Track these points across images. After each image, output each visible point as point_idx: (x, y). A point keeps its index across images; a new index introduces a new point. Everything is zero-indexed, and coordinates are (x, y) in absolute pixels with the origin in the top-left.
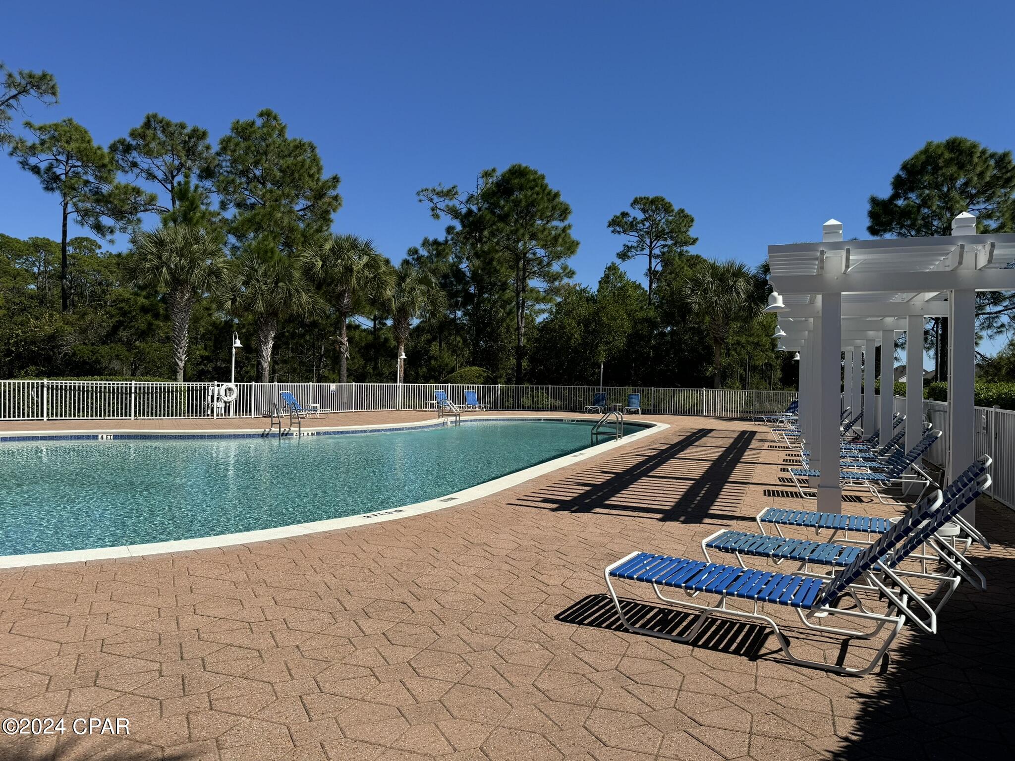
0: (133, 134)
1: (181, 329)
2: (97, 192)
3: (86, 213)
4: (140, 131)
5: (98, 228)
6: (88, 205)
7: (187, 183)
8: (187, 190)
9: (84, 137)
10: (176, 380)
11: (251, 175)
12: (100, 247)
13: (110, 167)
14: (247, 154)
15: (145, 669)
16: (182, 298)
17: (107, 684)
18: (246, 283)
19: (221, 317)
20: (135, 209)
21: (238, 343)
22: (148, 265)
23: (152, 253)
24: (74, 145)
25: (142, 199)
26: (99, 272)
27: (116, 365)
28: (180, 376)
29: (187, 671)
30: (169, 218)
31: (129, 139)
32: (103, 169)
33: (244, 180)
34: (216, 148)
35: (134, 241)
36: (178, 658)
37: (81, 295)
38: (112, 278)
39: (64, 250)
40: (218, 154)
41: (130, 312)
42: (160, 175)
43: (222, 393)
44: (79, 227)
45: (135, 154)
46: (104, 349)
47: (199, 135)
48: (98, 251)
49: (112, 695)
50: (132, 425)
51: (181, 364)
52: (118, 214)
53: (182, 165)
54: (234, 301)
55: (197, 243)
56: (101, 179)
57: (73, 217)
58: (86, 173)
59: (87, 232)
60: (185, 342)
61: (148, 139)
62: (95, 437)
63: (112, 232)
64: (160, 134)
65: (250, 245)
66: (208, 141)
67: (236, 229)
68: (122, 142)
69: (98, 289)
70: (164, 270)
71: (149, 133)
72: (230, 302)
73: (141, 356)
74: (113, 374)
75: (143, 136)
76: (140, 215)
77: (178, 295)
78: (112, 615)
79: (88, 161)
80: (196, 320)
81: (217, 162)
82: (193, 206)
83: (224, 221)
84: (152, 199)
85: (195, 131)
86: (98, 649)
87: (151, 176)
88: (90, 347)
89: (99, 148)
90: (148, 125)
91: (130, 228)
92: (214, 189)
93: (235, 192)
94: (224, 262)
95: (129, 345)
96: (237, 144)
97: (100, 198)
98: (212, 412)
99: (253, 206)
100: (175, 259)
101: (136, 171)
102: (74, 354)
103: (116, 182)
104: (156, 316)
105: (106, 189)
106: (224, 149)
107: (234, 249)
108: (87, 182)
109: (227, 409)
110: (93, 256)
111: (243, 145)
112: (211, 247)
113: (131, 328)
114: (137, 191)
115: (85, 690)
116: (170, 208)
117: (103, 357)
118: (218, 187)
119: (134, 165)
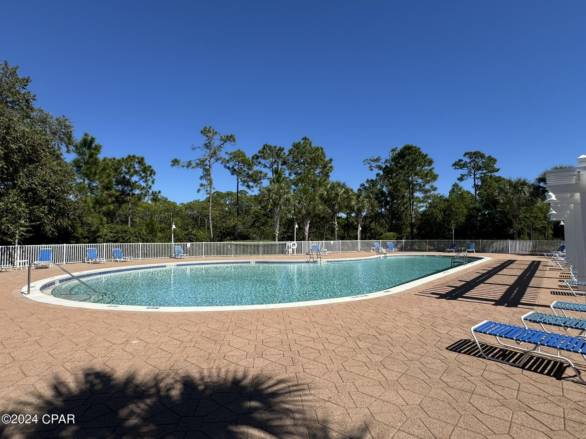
0: (259, 152)
1: (277, 222)
2: (248, 174)
3: (244, 182)
4: (262, 151)
5: (248, 187)
6: (245, 179)
7: (278, 168)
8: (278, 170)
9: (244, 156)
10: (275, 241)
11: (299, 162)
12: (248, 193)
13: (252, 164)
14: (298, 154)
15: (278, 353)
16: (277, 210)
17: (266, 357)
18: (299, 203)
19: (290, 216)
20: (260, 179)
21: (297, 226)
22: (265, 199)
23: (266, 194)
24: (240, 158)
25: (262, 175)
26: (248, 202)
27: (254, 235)
28: (277, 239)
29: (293, 356)
30: (272, 181)
31: (258, 154)
32: (250, 166)
33: (297, 164)
34: (287, 153)
35: (260, 190)
36: (289, 350)
37: (242, 210)
38: (252, 204)
39: (238, 195)
40: (288, 156)
41: (259, 216)
42: (268, 165)
43: (291, 245)
44: (242, 186)
45: (260, 159)
46: (251, 230)
47: (281, 149)
48: (247, 194)
49: (268, 362)
50: (261, 258)
51: (277, 235)
52: (255, 181)
53: (275, 161)
54: (295, 210)
55: (282, 189)
56: (249, 169)
57: (240, 183)
58: (244, 168)
59: (244, 188)
60: (278, 226)
61: (264, 153)
62: (249, 262)
63: (253, 187)
64: (268, 151)
65: (300, 188)
66: (284, 151)
67: (295, 183)
68: (256, 155)
69: (248, 208)
70: (271, 200)
71: (265, 151)
72: (293, 211)
73: (263, 232)
74: (254, 239)
75: (263, 152)
76: (262, 181)
77: (276, 209)
78: (264, 331)
79: (245, 163)
80: (281, 218)
81: (287, 159)
82: (280, 176)
83: (290, 180)
84: (266, 174)
85: (280, 148)
86: (261, 344)
87: (265, 166)
88: (246, 230)
89: (248, 158)
90: (264, 148)
91: (258, 186)
92: (286, 169)
93: (294, 169)
94: (291, 196)
95: (258, 227)
96: (294, 151)
97: (249, 176)
98: (288, 253)
99: (300, 173)
100: (274, 196)
101: (260, 165)
102: (241, 232)
103: (254, 170)
104: (268, 217)
105: (251, 172)
106: (290, 153)
107: (294, 190)
108: (245, 171)
109: (293, 252)
110: (246, 196)
111: (296, 151)
112: (286, 190)
113: (259, 222)
114: (261, 172)
115: (259, 359)
116: (272, 177)
117: (250, 233)
118: (288, 168)
119: (260, 163)
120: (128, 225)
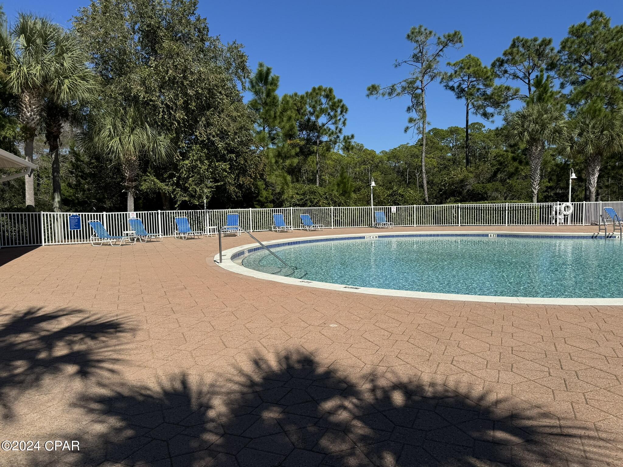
0: (505, 54)
1: (536, 170)
2: (484, 94)
3: (478, 108)
4: (510, 51)
5: (485, 115)
6: (480, 103)
7: (542, 76)
8: (541, 80)
9: (478, 64)
10: (532, 201)
11: (582, 61)
12: (484, 127)
13: (491, 77)
14: (580, 47)
15: (539, 369)
16: (536, 150)
17: (518, 372)
18: (580, 135)
19: (560, 159)
20: (506, 99)
21: (574, 176)
22: (516, 132)
23: (518, 124)
24: (471, 70)
25: (510, 93)
26: (484, 141)
27: (495, 194)
28: (535, 199)
29: (566, 377)
30: (530, 102)
31: (502, 57)
32: (487, 80)
33: (577, 65)
34: (558, 48)
35: (505, 119)
36: (559, 367)
37: (474, 156)
38: (491, 144)
39: (467, 131)
40: (559, 52)
41: (504, 162)
42: (521, 75)
43: (563, 209)
44: (475, 116)
45: (506, 65)
46: (489, 185)
47: (546, 43)
48: (483, 129)
49: (522, 379)
50: (507, 229)
51: (536, 192)
52: (496, 104)
53: (535, 65)
54: (572, 147)
55: (546, 113)
56: (486, 86)
57: (472, 110)
58: (478, 84)
59: (479, 119)
60: (538, 177)
61: (514, 54)
62: (487, 235)
63: (493, 116)
64: (521, 49)
65: (582, 109)
66: (552, 45)
67: (573, 100)
68: (498, 60)
69: (484, 152)
70: (526, 133)
71: (515, 50)
72: (569, 148)
73: (510, 189)
74: (494, 199)
75: (511, 54)
76: (509, 102)
77: (534, 148)
78: (514, 335)
79: (479, 77)
80: (545, 163)
81: (558, 58)
82: (545, 90)
83: (563, 96)
84: (517, 91)
85: (543, 41)
86: (510, 352)
87: (515, 76)
88: (482, 185)
89: (485, 68)
90: (513, 45)
91: (503, 112)
92: (556, 76)
93: (571, 75)
94: (564, 123)
95: (503, 181)
96: (573, 42)
97: (487, 98)
98: (556, 221)
99: (584, 82)
100: (532, 126)
101: (507, 75)
102: (473, 190)
103: (495, 84)
104: (521, 162)
105: (489, 91)
106: (563, 48)
107: (571, 113)
108: (479, 89)
109: (566, 220)
110: (481, 133)
111: (577, 41)
112: (557, 114)
113: (504, 172)
114: (508, 89)
115: (507, 372)
116: (528, 95)
117: (489, 190)
118: (559, 74)
119: (506, 72)
120: (316, 184)
